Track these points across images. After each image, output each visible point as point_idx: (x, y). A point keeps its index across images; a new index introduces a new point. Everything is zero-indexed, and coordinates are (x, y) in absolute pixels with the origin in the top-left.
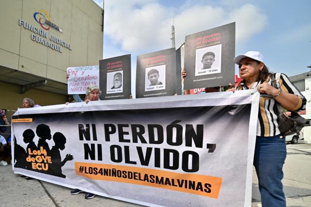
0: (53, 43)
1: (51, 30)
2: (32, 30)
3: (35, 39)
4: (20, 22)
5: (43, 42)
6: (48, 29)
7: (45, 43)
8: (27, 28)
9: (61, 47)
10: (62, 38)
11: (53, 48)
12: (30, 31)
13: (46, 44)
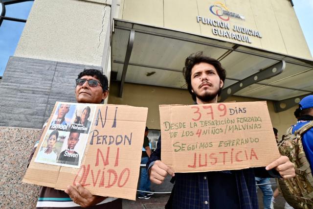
0: (237, 34)
1: (232, 19)
2: (212, 24)
3: (217, 33)
4: (199, 19)
5: (227, 35)
6: (228, 20)
7: (228, 35)
8: (206, 22)
9: (249, 37)
10: (247, 27)
11: (240, 39)
12: (209, 25)
13: (230, 36)
